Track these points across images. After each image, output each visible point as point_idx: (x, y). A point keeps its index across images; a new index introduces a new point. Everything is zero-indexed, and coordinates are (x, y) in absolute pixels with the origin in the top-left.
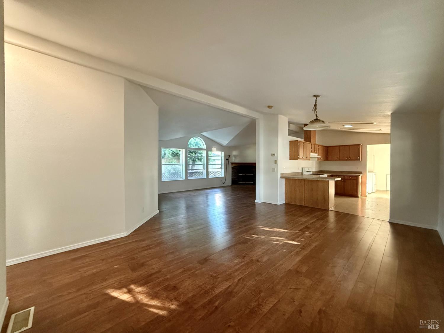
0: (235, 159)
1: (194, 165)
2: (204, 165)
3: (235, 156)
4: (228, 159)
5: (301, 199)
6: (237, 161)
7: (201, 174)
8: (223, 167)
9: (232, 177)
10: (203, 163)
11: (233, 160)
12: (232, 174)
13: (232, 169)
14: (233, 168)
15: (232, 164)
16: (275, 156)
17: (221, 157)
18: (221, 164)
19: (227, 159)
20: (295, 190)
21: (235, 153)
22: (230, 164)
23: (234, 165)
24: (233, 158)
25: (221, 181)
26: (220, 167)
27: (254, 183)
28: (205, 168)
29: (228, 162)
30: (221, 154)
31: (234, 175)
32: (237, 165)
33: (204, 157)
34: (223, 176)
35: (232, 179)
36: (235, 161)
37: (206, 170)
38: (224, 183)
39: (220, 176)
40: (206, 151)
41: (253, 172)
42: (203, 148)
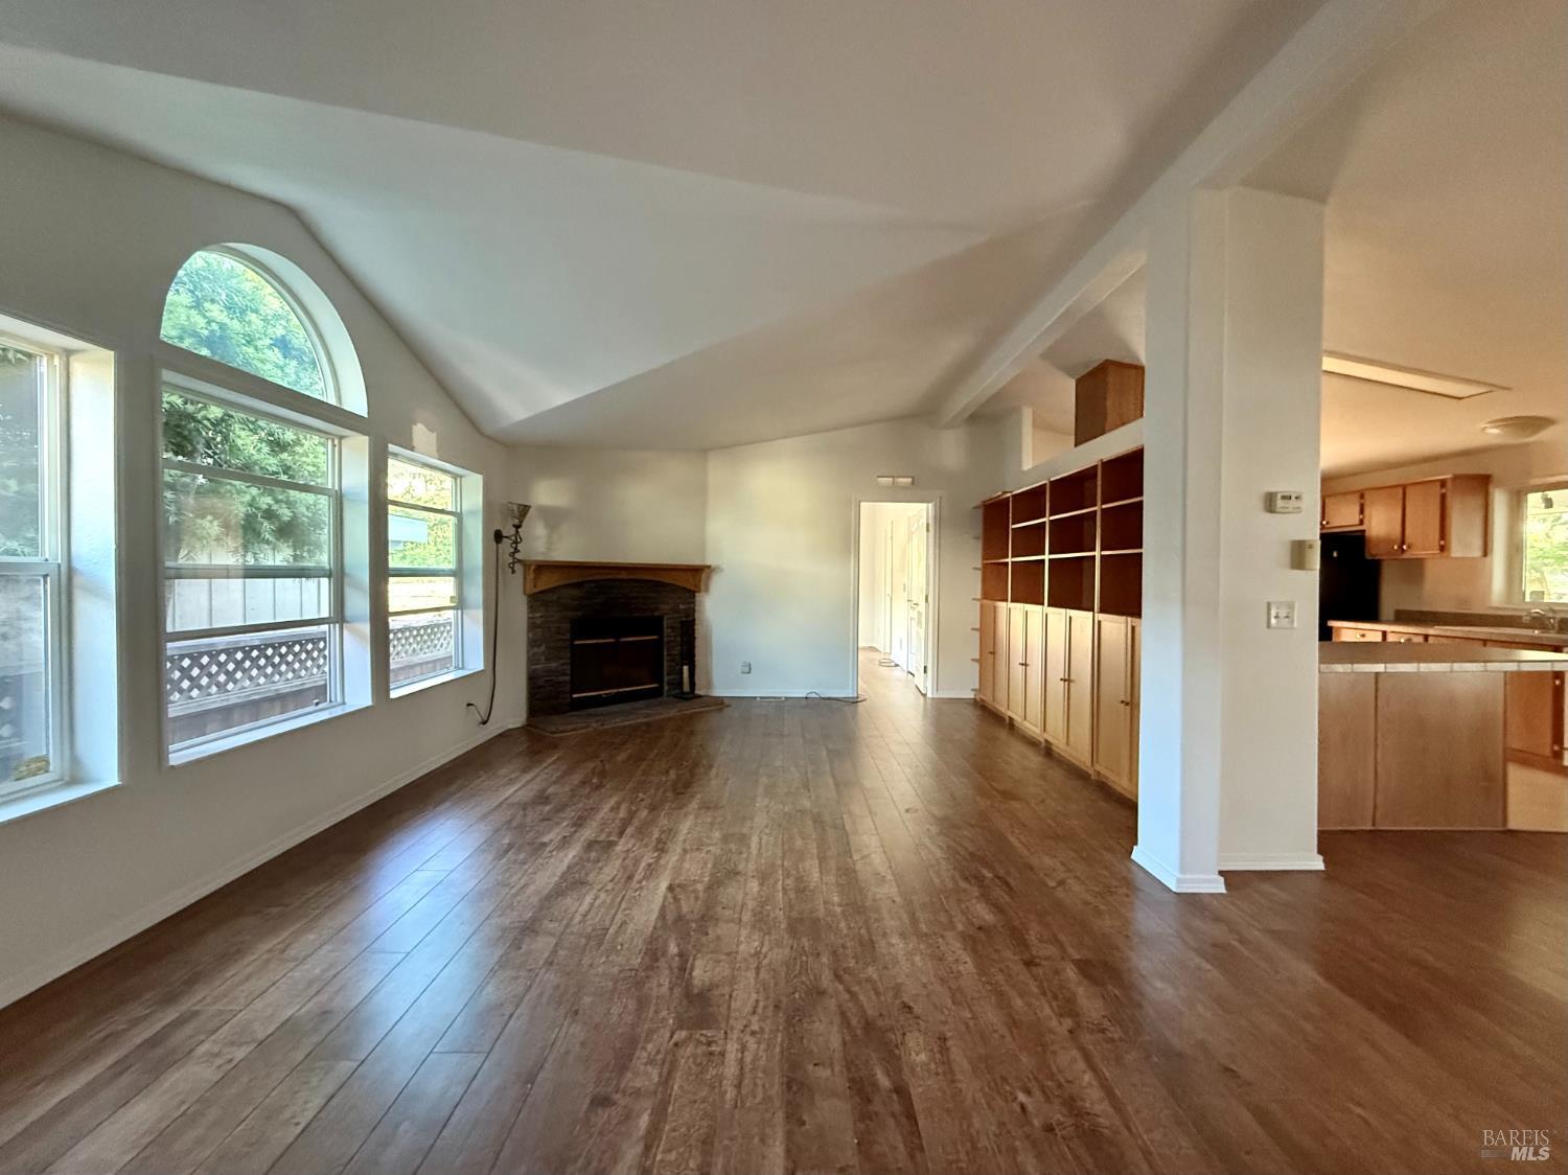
0: (549, 538)
2: (338, 576)
3: (553, 517)
4: (508, 531)
5: (1355, 786)
6: (568, 548)
8: (476, 593)
9: (531, 660)
10: (324, 559)
11: (541, 543)
12: (532, 643)
13: (532, 608)
14: (536, 600)
15: (542, 568)
17: (459, 516)
18: (458, 574)
19: (499, 536)
21: (546, 494)
22: (521, 574)
23: (548, 582)
24: (541, 531)
25: (469, 705)
26: (453, 594)
27: (662, 687)
28: (359, 603)
29: (512, 555)
30: (459, 492)
31: (543, 648)
32: (575, 581)
33: (339, 500)
34: (476, 662)
35: (532, 679)
36: (549, 549)
37: (366, 628)
38: (484, 723)
39: (457, 668)
40: (366, 438)
41: (660, 619)
42: (332, 401)
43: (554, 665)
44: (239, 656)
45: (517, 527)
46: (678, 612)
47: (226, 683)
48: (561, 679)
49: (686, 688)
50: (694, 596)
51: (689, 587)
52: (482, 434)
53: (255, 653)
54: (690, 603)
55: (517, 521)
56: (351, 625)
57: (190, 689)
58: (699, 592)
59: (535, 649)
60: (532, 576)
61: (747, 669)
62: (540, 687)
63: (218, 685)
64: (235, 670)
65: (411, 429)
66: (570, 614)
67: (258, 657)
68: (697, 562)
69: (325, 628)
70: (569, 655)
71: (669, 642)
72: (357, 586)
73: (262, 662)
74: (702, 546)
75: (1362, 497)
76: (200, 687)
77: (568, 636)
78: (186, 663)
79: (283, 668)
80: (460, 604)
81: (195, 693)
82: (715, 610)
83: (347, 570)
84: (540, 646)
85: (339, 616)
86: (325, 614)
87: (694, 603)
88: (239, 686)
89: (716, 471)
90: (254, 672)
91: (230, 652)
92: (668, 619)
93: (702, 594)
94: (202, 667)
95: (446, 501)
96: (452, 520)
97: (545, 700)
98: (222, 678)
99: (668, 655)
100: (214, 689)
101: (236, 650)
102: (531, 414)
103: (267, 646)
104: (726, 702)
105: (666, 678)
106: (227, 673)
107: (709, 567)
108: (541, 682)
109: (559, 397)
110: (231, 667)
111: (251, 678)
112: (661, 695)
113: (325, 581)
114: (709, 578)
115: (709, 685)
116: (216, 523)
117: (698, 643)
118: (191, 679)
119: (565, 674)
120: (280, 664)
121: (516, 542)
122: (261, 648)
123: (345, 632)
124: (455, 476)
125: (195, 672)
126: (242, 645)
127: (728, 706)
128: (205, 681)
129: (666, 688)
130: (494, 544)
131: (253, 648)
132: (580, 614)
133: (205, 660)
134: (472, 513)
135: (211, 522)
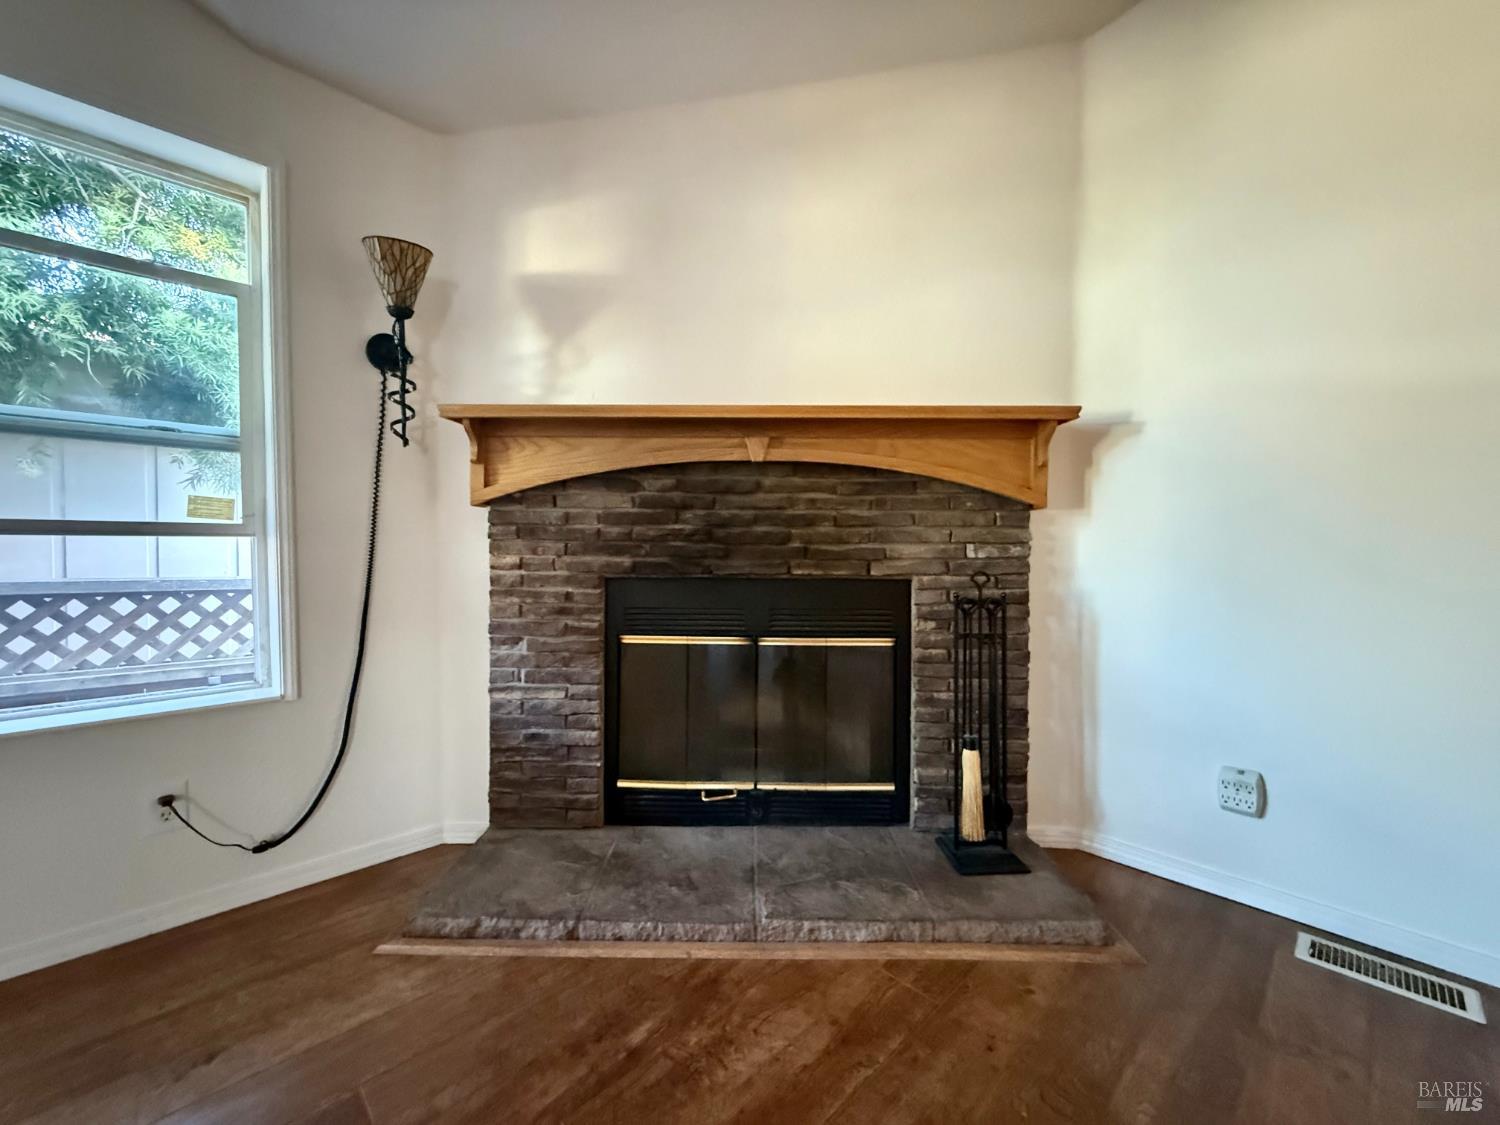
31: (522, 648)
41: (900, 588)
43: (552, 696)
46: (958, 571)
48: (575, 735)
50: (1024, 524)
51: (1004, 492)
54: (1005, 543)
58: (1043, 506)
62: (517, 750)
66: (597, 560)
70: (598, 672)
71: (922, 660)
77: (598, 623)
84: (517, 641)
92: (922, 589)
99: (922, 702)
105: (915, 773)
108: (517, 737)
112: (901, 818)
115: (1086, 811)
132: (626, 561)
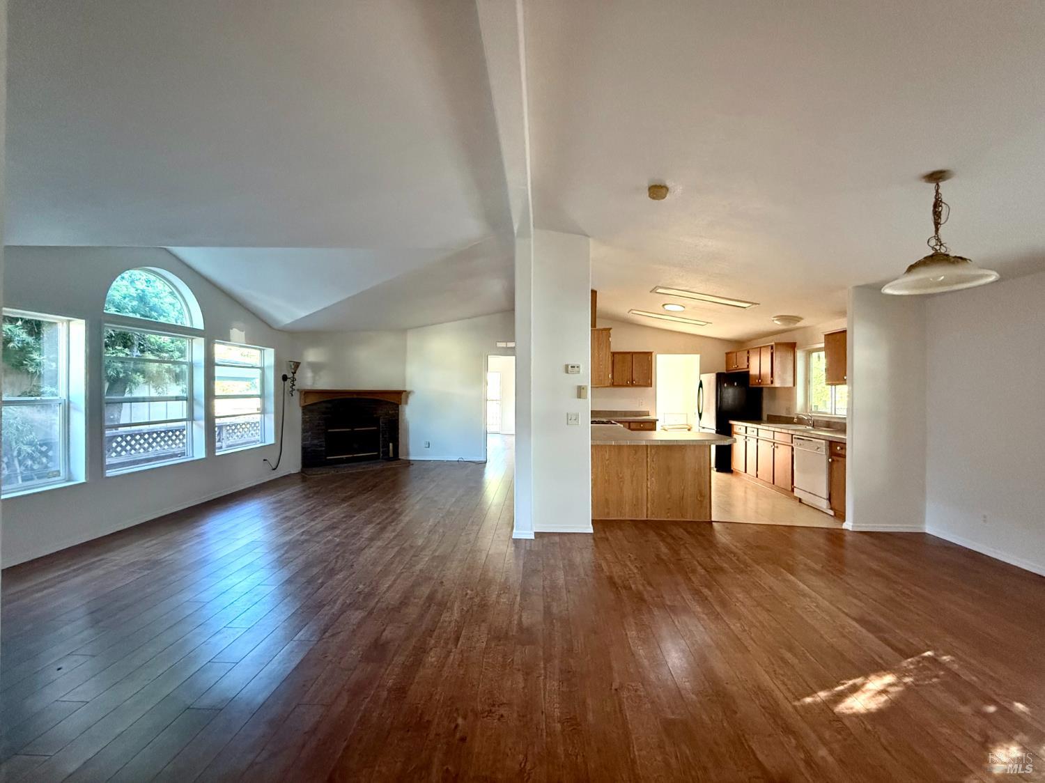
0: (314, 377)
1: (121, 402)
2: (190, 399)
3: (316, 367)
4: (290, 375)
5: (637, 499)
6: (324, 382)
7: (154, 439)
8: (271, 407)
9: (304, 439)
10: (185, 392)
11: (308, 380)
12: (304, 431)
13: (304, 413)
14: (306, 409)
15: (307, 393)
16: (579, 372)
17: (262, 369)
18: (261, 396)
19: (285, 378)
20: (621, 476)
21: (312, 355)
22: (296, 395)
23: (311, 400)
24: (309, 374)
25: (264, 460)
26: (259, 406)
27: (379, 454)
28: (200, 412)
29: (291, 387)
30: (263, 358)
31: (310, 433)
32: (325, 400)
33: (191, 366)
34: (271, 439)
35: (304, 449)
36: (314, 383)
37: (202, 423)
38: (274, 469)
39: (261, 442)
40: (203, 339)
41: (378, 419)
42: (188, 325)
43: (316, 442)
44: (155, 435)
45: (294, 373)
46: (388, 415)
47: (148, 448)
48: (320, 449)
49: (391, 454)
50: (398, 407)
51: (396, 402)
52: (274, 329)
53: (163, 435)
54: (395, 410)
55: (293, 371)
56: (197, 422)
57: (131, 450)
58: (401, 404)
59: (306, 434)
60: (303, 397)
61: (427, 446)
62: (308, 453)
63: (144, 449)
64: (153, 442)
65: (229, 332)
66: (324, 416)
67: (164, 437)
68: (401, 388)
69: (184, 423)
70: (325, 436)
71: (383, 431)
72: (199, 404)
73: (166, 438)
74: (404, 381)
75: (748, 352)
76: (135, 450)
77: (323, 427)
78: (129, 438)
79: (178, 441)
80: (263, 411)
81: (133, 452)
82: (410, 414)
83: (195, 397)
84: (308, 432)
85: (191, 418)
86: (185, 417)
87: (398, 410)
88: (154, 449)
89: (412, 340)
90: (162, 443)
91: (150, 434)
92: (383, 418)
93: (404, 406)
94: (136, 440)
95: (257, 363)
96: (259, 371)
97: (311, 459)
98: (146, 445)
99: (381, 438)
100: (142, 450)
101: (153, 433)
102: (293, 320)
103: (169, 431)
104: (412, 462)
105: (381, 450)
106: (149, 443)
107: (405, 391)
108: (309, 450)
109: (302, 314)
110: (151, 440)
111: (161, 446)
112: (379, 458)
113: (185, 402)
114: (407, 397)
115: (408, 454)
116: (141, 376)
117: (401, 431)
118: (131, 445)
119: (321, 446)
120: (176, 440)
121: (293, 381)
122: (166, 432)
123: (194, 425)
124: (260, 349)
125: (133, 442)
126: (156, 430)
127: (413, 464)
128: (137, 447)
129: (381, 455)
130: (283, 382)
131: (161, 432)
132: (329, 416)
133: (138, 437)
134: (269, 367)
135: (139, 376)
